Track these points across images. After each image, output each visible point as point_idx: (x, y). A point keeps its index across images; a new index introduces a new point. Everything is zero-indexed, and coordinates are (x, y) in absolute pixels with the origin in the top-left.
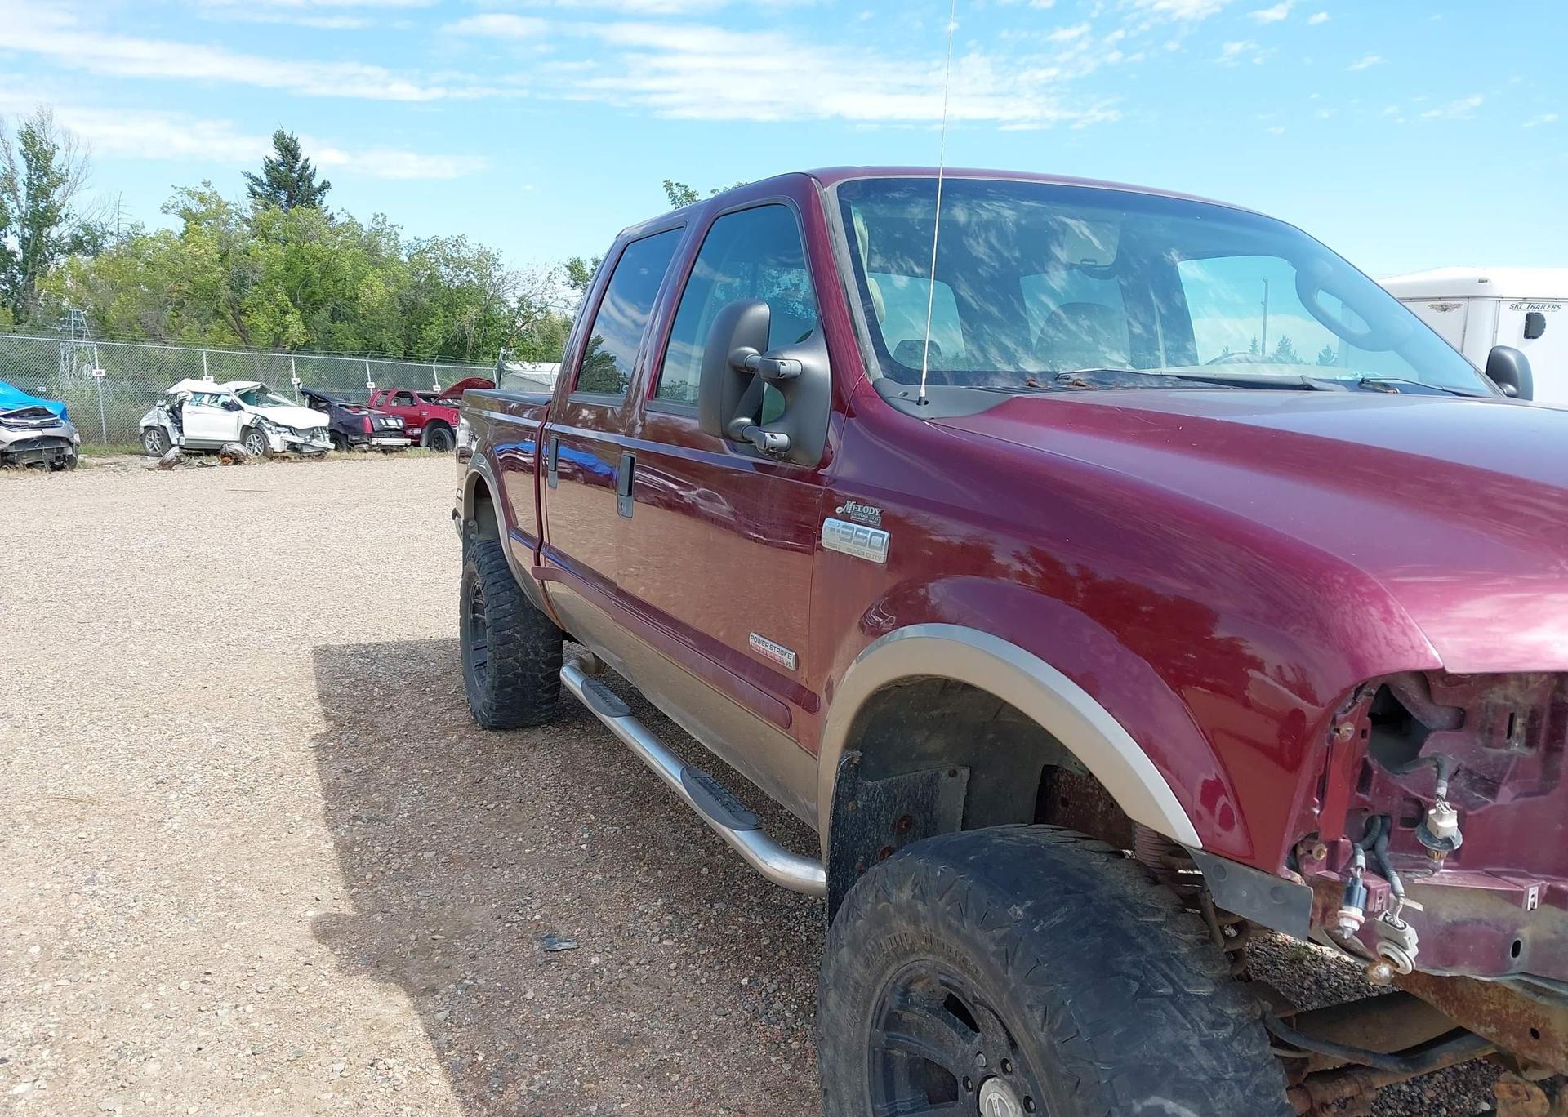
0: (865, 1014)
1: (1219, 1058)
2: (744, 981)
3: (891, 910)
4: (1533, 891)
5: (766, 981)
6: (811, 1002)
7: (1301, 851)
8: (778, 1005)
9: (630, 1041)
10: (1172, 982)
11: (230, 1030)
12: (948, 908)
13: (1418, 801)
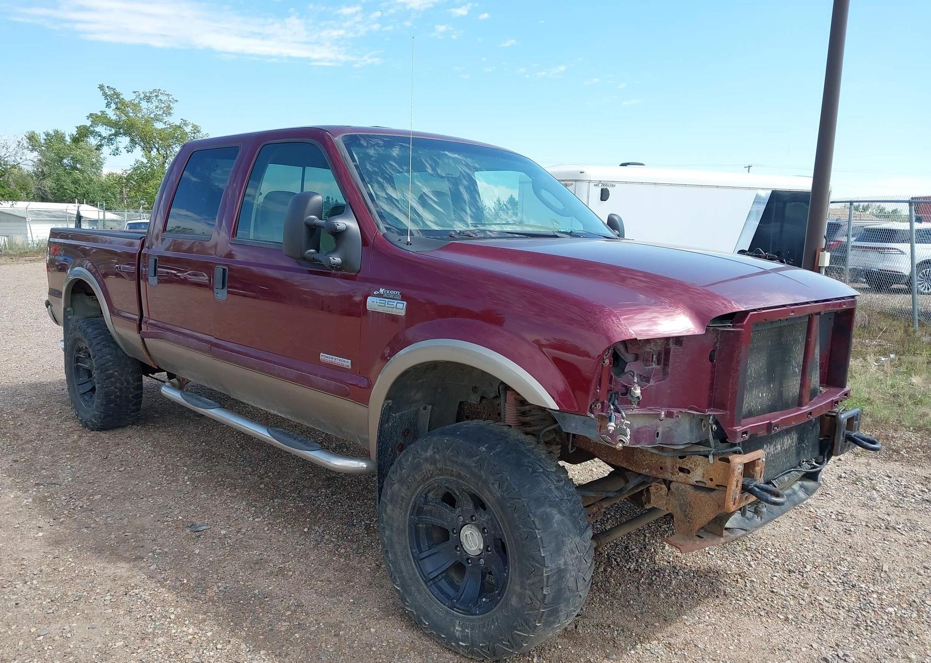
0: (407, 511)
1: (561, 492)
2: (306, 530)
3: (422, 461)
4: (663, 413)
5: (317, 528)
6: (342, 533)
7: (593, 406)
8: (327, 537)
9: (260, 563)
10: (543, 468)
11: (29, 593)
12: (451, 454)
13: (626, 387)
